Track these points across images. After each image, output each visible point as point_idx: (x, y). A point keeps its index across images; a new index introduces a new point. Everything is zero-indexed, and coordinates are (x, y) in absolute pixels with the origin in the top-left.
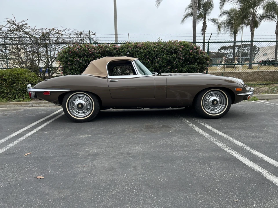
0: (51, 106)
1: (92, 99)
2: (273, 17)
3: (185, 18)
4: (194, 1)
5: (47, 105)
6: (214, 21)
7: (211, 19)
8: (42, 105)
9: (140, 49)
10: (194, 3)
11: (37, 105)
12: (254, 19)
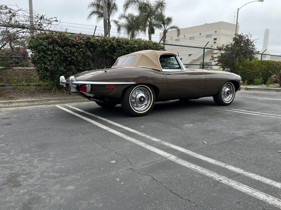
0: (27, 106)
1: (151, 92)
2: (161, 26)
3: (91, 15)
4: (105, 1)
5: (21, 105)
6: (116, 22)
7: (114, 21)
8: (14, 105)
9: (122, 44)
10: (105, 2)
11: (7, 105)
12: (151, 26)
